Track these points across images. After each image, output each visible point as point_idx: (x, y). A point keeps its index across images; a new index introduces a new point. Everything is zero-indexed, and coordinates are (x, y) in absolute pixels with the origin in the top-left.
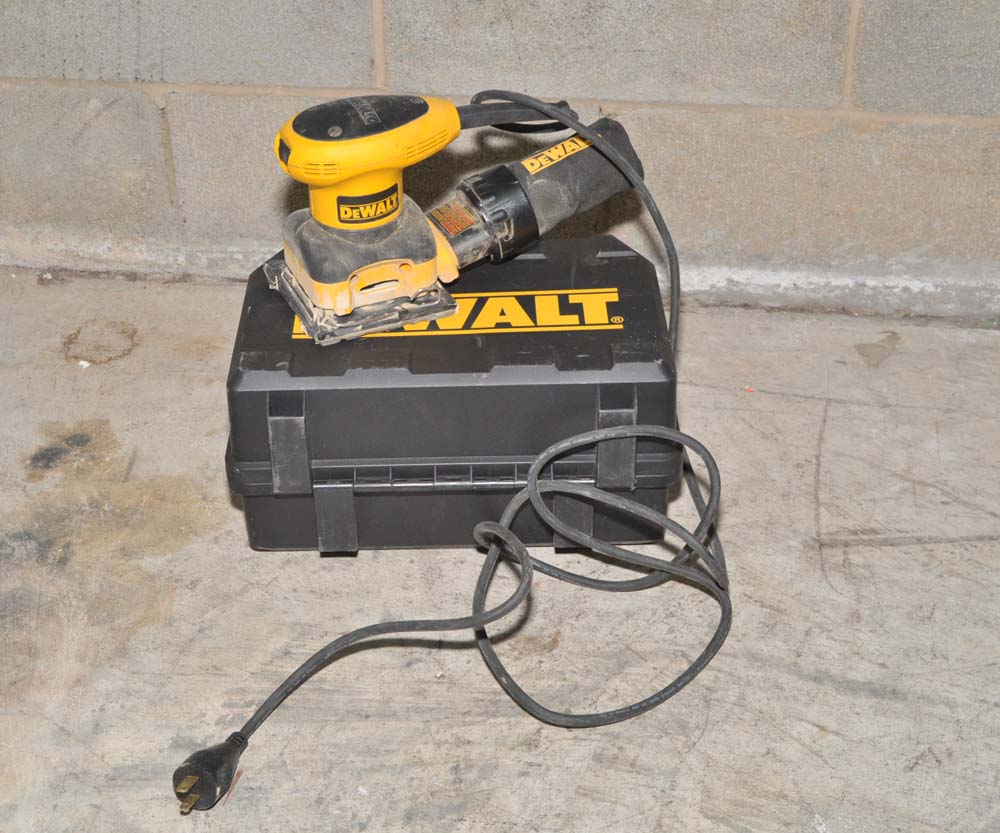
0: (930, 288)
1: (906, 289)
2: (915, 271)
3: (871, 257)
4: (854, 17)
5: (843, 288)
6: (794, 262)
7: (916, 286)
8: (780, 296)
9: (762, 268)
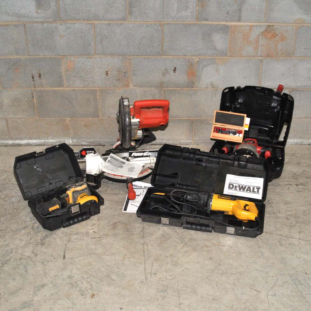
0: (55, 141)
1: (51, 142)
2: (52, 139)
3: (46, 137)
4: (36, 106)
5: (43, 142)
6: (36, 139)
7: (53, 141)
8: (35, 144)
9: (31, 140)
